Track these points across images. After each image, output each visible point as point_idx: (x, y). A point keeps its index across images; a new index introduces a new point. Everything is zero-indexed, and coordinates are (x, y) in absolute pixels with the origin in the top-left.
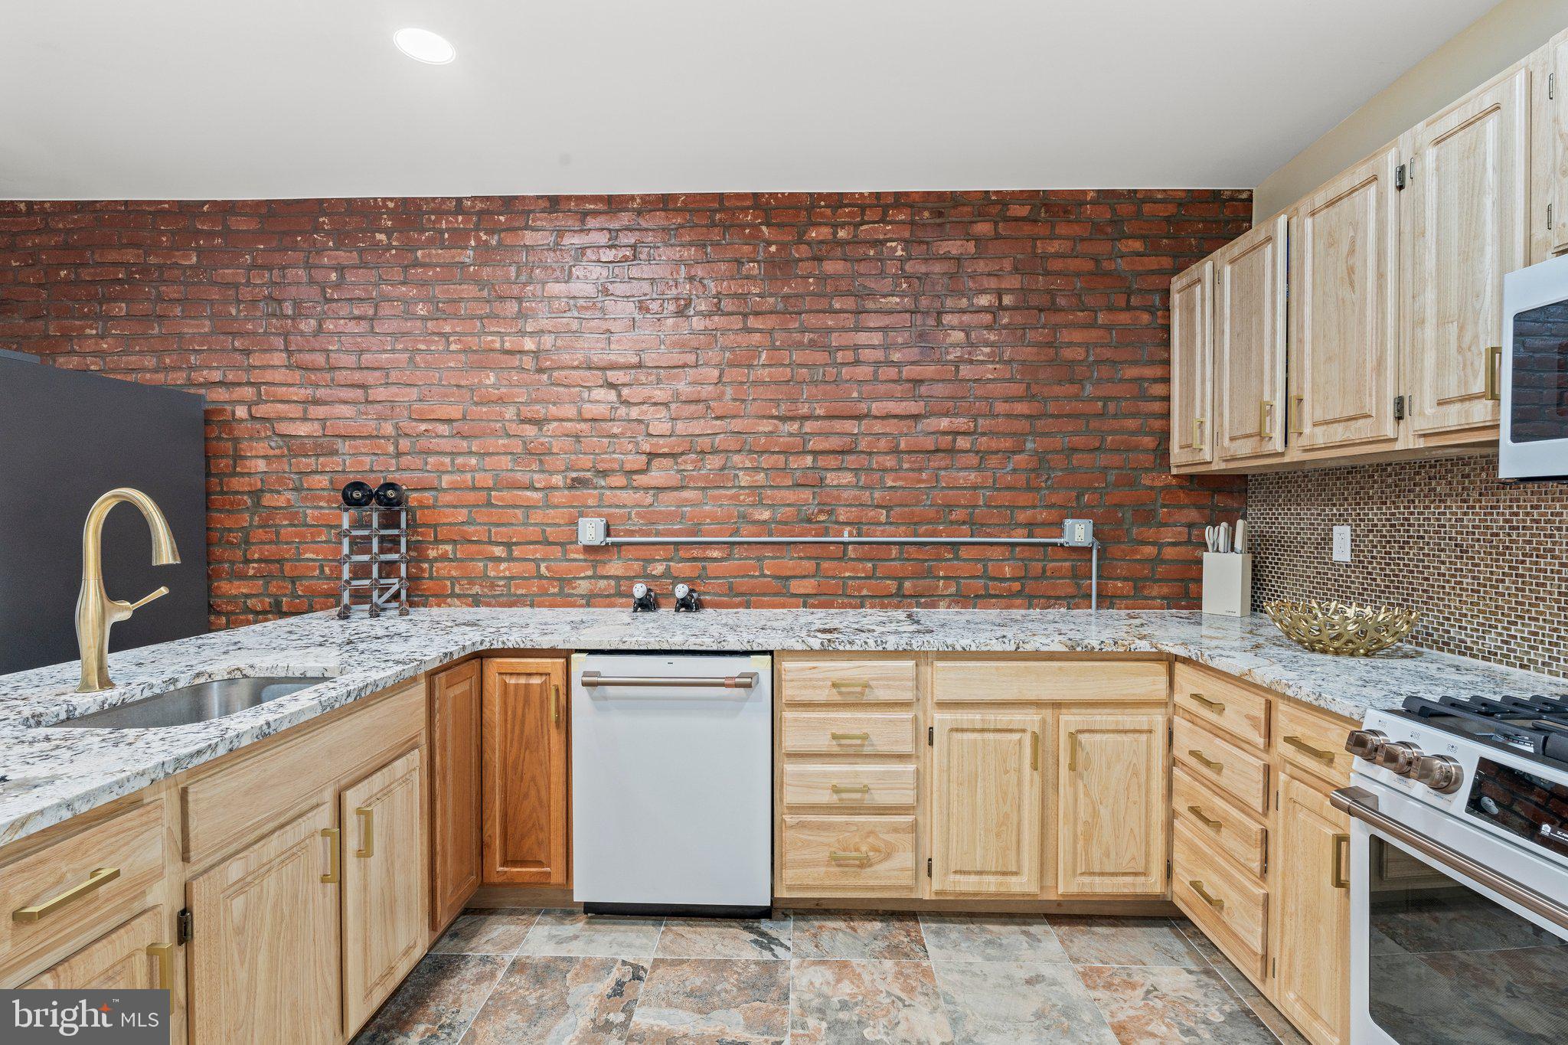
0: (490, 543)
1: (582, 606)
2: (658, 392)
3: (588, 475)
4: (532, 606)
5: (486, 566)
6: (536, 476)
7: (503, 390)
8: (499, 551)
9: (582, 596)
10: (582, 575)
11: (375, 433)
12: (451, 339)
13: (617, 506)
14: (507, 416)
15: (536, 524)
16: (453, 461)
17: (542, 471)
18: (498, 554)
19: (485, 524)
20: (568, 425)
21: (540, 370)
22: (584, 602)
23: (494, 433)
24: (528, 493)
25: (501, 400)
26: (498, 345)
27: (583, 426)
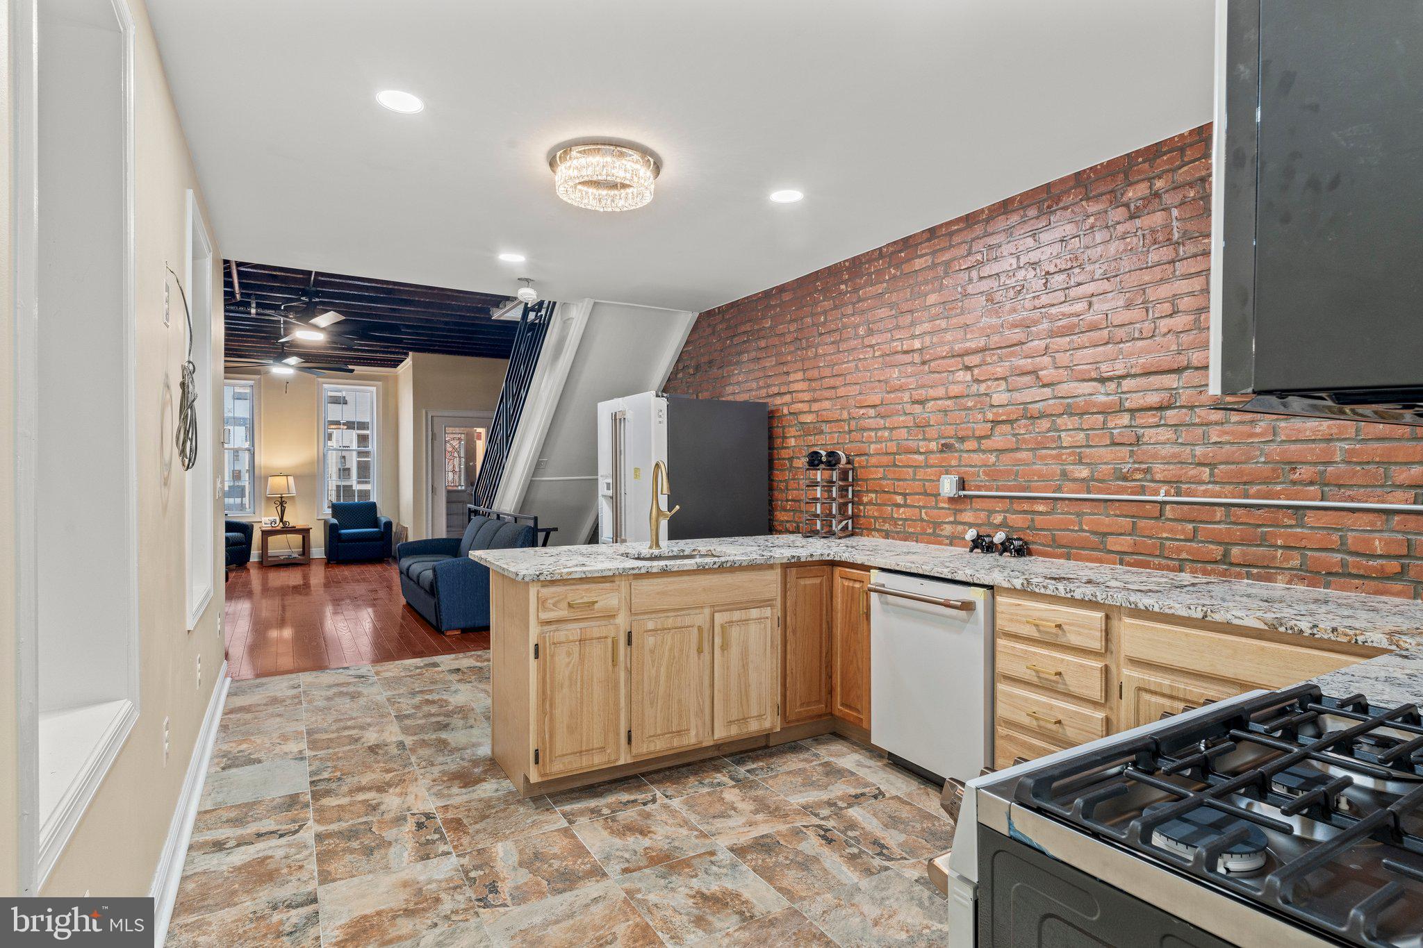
0: (896, 493)
1: (946, 545)
2: (999, 369)
3: (952, 441)
4: (917, 541)
5: (892, 510)
6: (921, 443)
7: (903, 380)
8: (899, 499)
9: (947, 537)
10: (947, 520)
11: (839, 418)
12: (876, 348)
13: (971, 466)
14: (905, 400)
15: (920, 480)
16: (876, 434)
17: (924, 439)
18: (899, 501)
19: (892, 479)
20: (940, 402)
21: (924, 363)
22: (948, 541)
23: (897, 413)
24: (916, 456)
25: (900, 389)
26: (899, 348)
27: (949, 402)
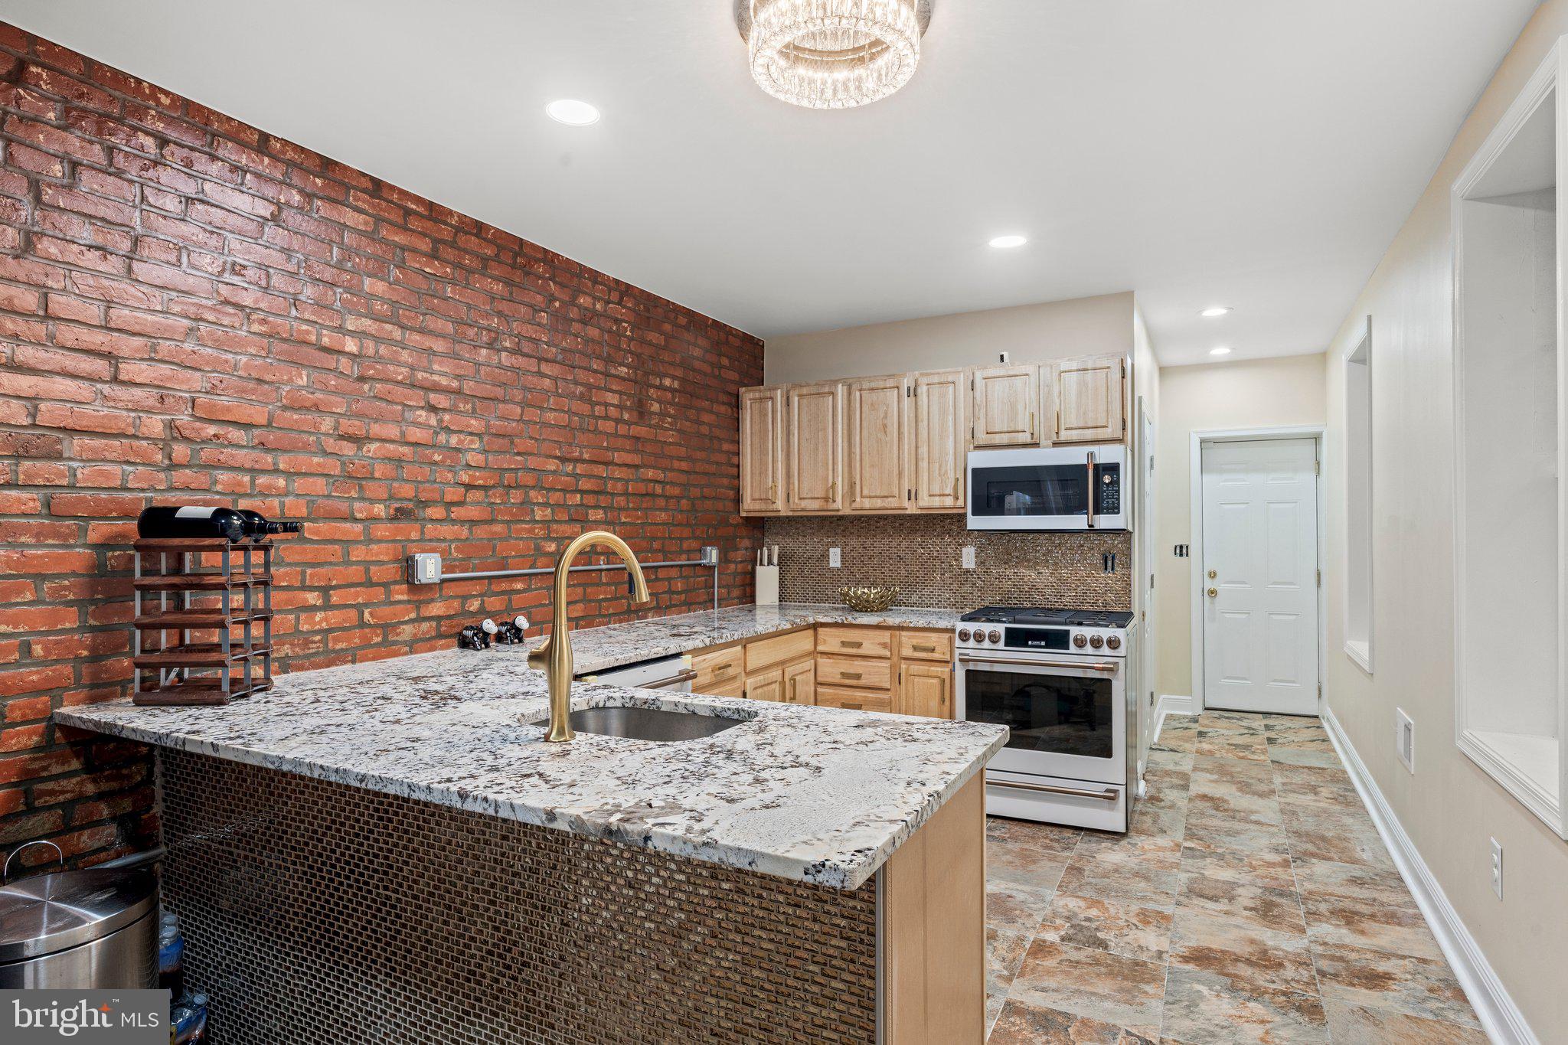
0: (304, 588)
1: (405, 654)
2: (473, 422)
3: (411, 505)
4: (353, 662)
5: (298, 619)
6: (357, 505)
7: (319, 395)
8: (313, 598)
9: (405, 643)
10: (406, 618)
11: (131, 431)
12: (254, 317)
13: (439, 540)
14: (323, 429)
15: (358, 563)
16: (253, 482)
17: (362, 499)
18: (312, 602)
19: (296, 564)
20: (391, 447)
21: (362, 379)
22: (407, 649)
23: (305, 448)
24: (348, 525)
25: (316, 407)
26: (313, 338)
27: (405, 449)
